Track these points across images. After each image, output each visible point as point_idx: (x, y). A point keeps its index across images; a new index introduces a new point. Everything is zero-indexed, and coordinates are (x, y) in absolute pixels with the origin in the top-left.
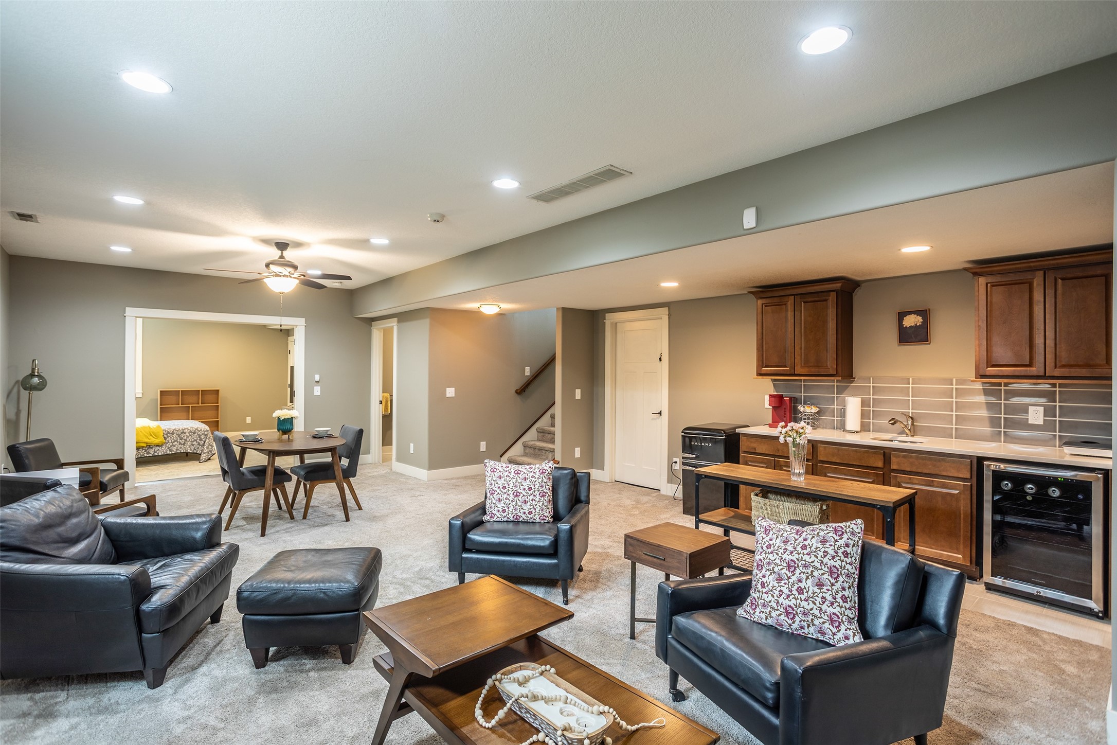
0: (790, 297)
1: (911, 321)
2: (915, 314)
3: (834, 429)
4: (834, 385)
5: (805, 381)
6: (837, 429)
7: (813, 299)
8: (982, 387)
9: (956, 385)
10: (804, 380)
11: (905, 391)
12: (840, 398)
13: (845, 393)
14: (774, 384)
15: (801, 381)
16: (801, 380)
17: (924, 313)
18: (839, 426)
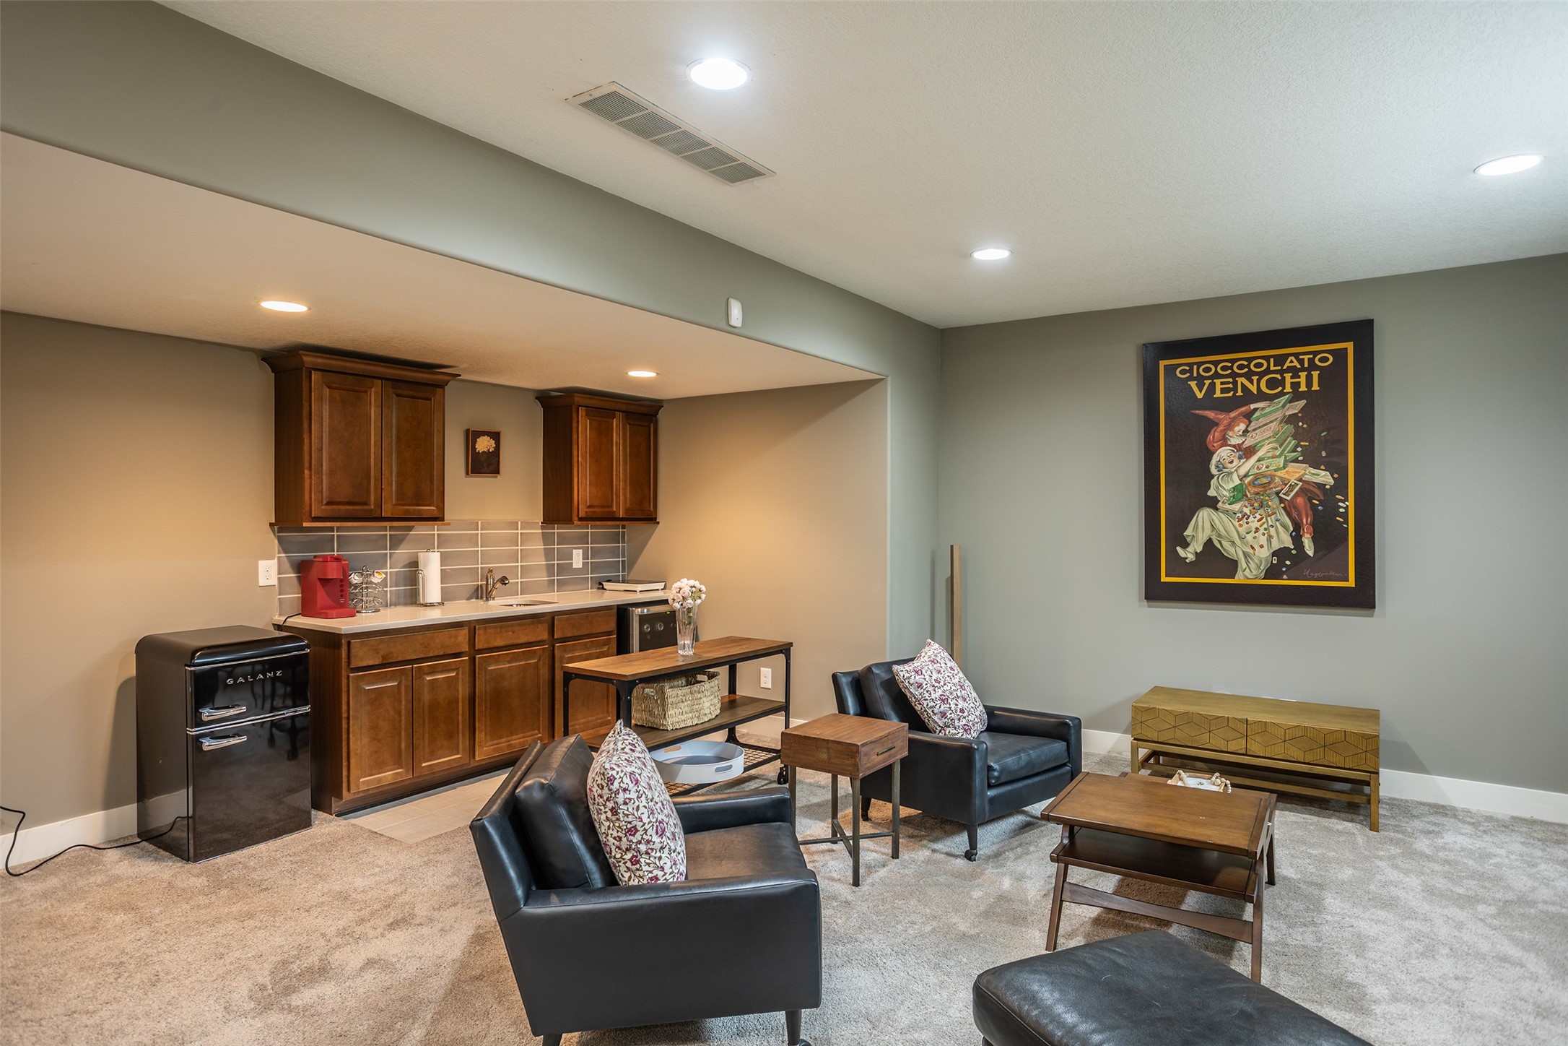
0: (375, 381)
1: (484, 444)
2: (488, 436)
3: (387, 606)
4: (386, 535)
5: (339, 529)
6: (390, 606)
7: (410, 393)
8: (541, 531)
9: (521, 529)
10: (338, 527)
11: (473, 540)
12: (395, 555)
13: (401, 547)
14: (279, 539)
15: (331, 529)
16: (333, 527)
17: (496, 436)
18: (393, 600)
